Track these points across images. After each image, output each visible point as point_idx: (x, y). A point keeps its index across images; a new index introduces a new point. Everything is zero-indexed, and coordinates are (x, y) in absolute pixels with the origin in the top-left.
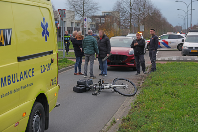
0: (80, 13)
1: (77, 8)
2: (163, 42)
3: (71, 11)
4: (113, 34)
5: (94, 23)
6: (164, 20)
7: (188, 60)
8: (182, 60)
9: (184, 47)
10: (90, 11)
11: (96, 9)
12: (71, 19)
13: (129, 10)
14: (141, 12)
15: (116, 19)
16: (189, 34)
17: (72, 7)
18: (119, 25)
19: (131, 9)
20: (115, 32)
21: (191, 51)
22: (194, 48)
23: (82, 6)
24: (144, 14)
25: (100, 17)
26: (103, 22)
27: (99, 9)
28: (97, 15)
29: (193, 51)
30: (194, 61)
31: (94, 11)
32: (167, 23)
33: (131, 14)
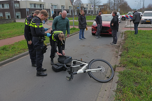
0: (93, 4)
1: (92, 2)
2: (130, 16)
3: (90, 4)
4: (107, 13)
5: (99, 8)
6: (129, 6)
7: (146, 27)
8: (142, 27)
9: (142, 19)
10: (97, 3)
11: (100, 2)
12: (89, 7)
13: (114, 1)
14: (119, 3)
15: (108, 7)
16: (145, 12)
17: (90, 2)
18: (110, 9)
19: (115, 1)
20: (107, 12)
21: (146, 21)
22: (148, 20)
23: (94, 1)
24: (120, 4)
25: (102, 6)
26: (103, 8)
27: (101, 2)
28: (101, 5)
29: (147, 21)
30: (150, 28)
31: (99, 3)
32: (130, 8)
33: (114, 3)
